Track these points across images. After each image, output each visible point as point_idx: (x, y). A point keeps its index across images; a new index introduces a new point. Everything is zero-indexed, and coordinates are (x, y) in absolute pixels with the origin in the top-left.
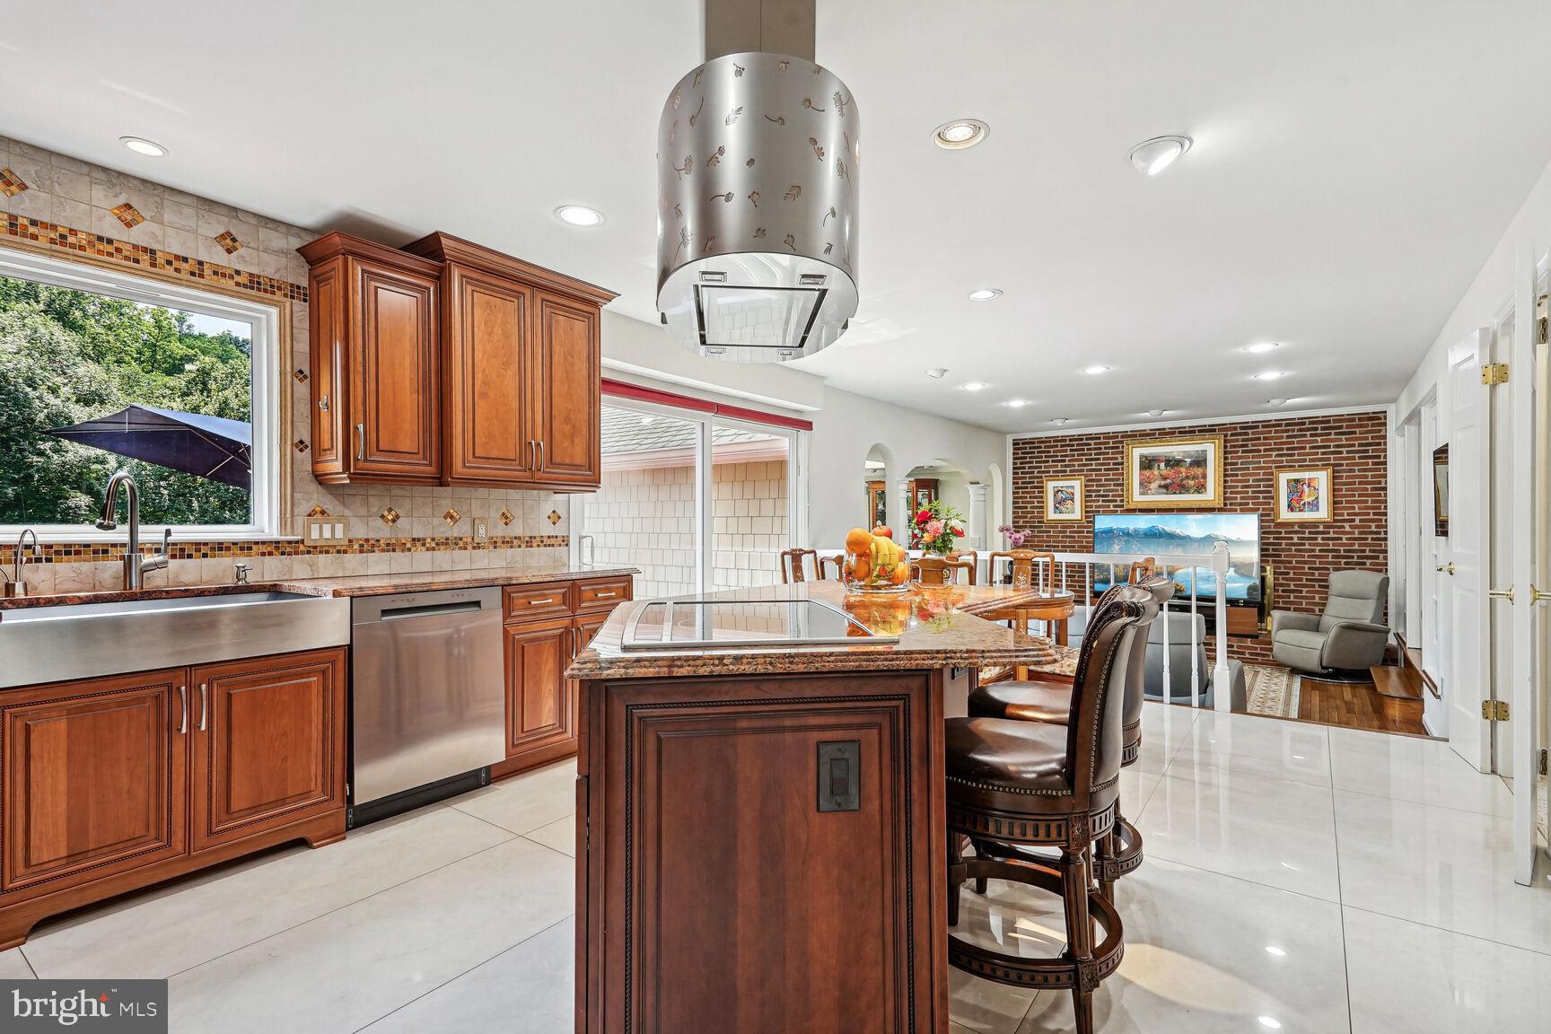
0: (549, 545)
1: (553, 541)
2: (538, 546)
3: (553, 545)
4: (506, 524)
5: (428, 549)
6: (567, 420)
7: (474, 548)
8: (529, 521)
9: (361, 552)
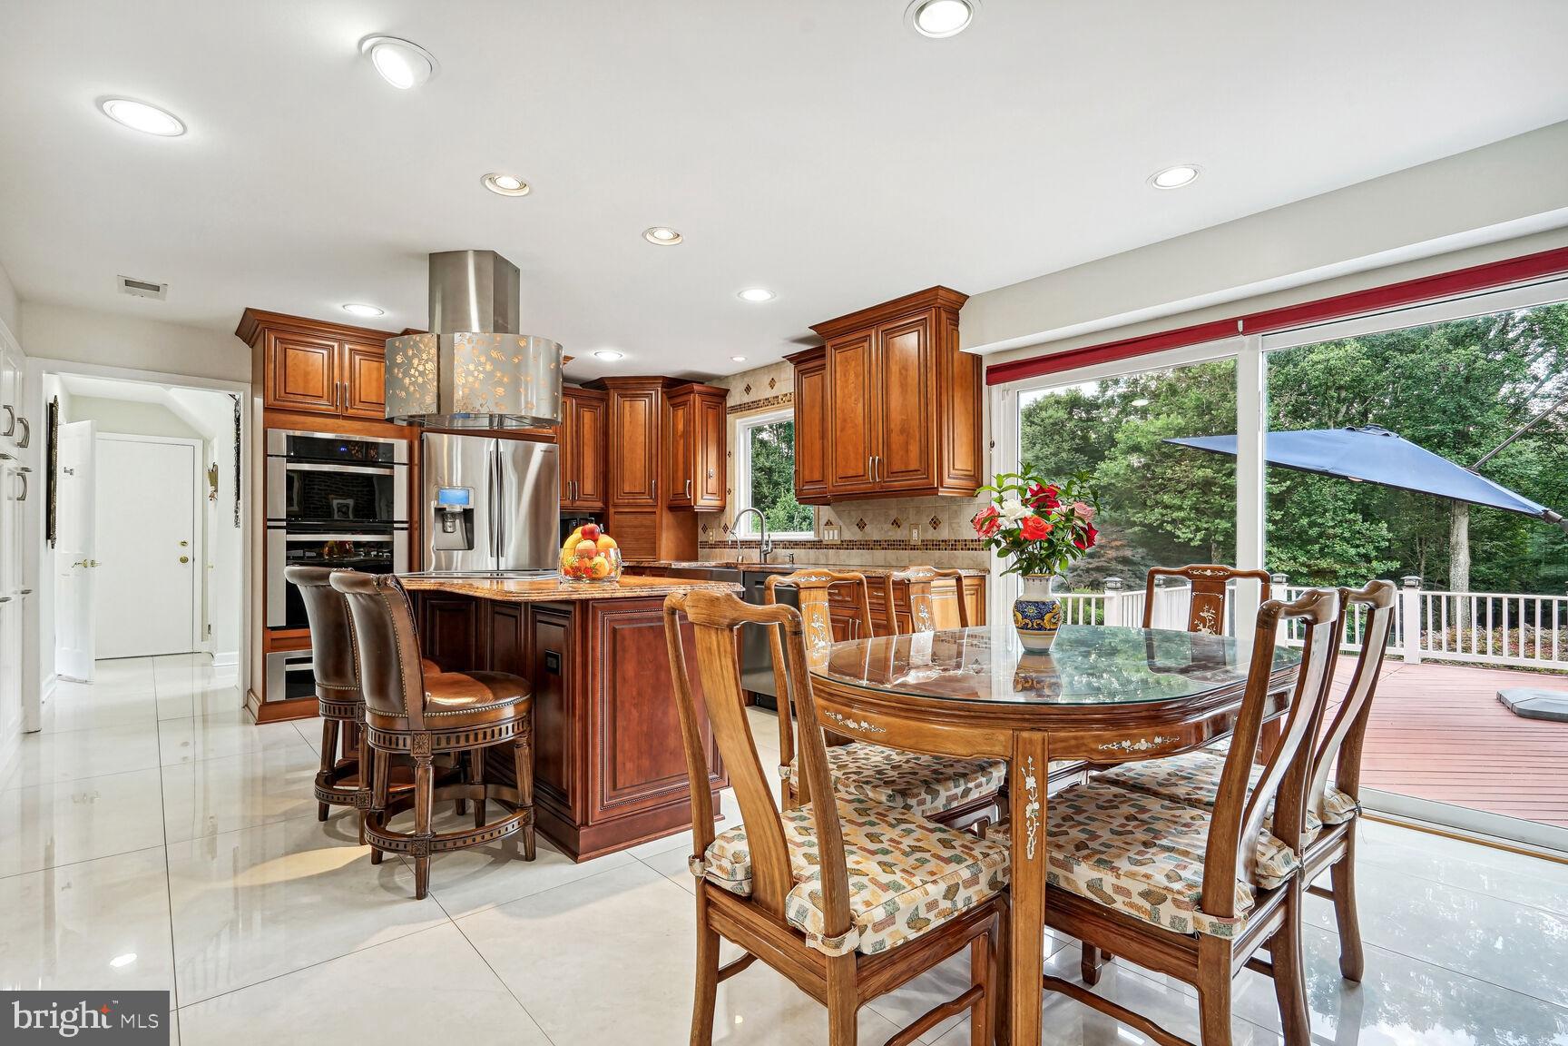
0: (972, 549)
1: (975, 545)
2: (962, 549)
3: (976, 550)
4: (935, 528)
5: (883, 549)
6: (903, 431)
7: (911, 549)
8: (954, 525)
9: (847, 549)
